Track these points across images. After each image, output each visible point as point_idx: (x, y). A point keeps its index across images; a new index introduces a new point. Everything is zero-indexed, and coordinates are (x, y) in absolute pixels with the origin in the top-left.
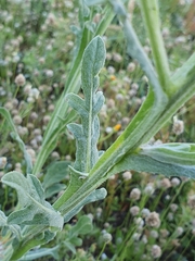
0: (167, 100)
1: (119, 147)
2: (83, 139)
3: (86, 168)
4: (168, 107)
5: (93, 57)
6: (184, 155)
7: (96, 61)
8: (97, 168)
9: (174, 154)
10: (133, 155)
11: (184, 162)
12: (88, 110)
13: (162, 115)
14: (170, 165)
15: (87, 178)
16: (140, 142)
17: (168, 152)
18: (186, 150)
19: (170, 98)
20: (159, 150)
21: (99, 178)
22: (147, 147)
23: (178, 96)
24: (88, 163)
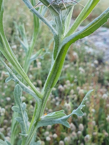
0: (41, 100)
1: (34, 120)
2: (22, 122)
3: (26, 133)
4: (43, 102)
5: (18, 92)
6: (54, 116)
7: (19, 93)
8: (29, 131)
9: (51, 117)
10: (39, 122)
11: (55, 118)
12: (21, 110)
13: (42, 105)
14: (51, 121)
15: (27, 136)
16: (39, 116)
17: (49, 117)
18: (54, 114)
19: (42, 99)
20: (46, 117)
21: (31, 134)
22: (43, 117)
23: (44, 98)
24: (26, 130)
